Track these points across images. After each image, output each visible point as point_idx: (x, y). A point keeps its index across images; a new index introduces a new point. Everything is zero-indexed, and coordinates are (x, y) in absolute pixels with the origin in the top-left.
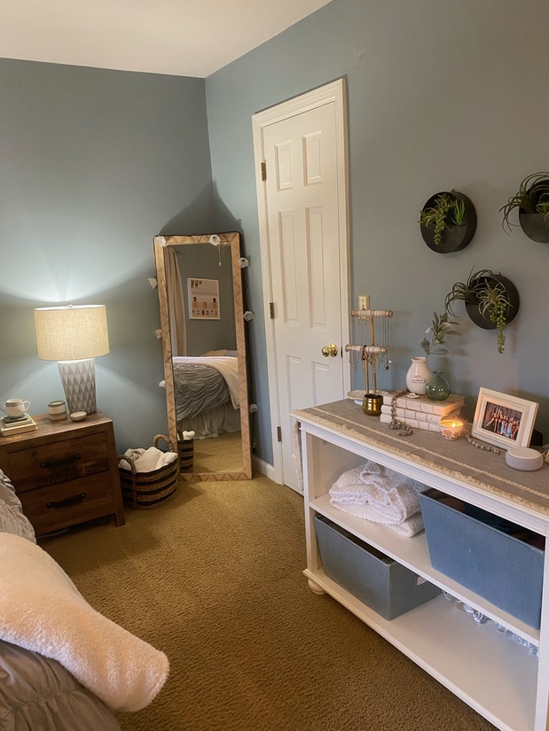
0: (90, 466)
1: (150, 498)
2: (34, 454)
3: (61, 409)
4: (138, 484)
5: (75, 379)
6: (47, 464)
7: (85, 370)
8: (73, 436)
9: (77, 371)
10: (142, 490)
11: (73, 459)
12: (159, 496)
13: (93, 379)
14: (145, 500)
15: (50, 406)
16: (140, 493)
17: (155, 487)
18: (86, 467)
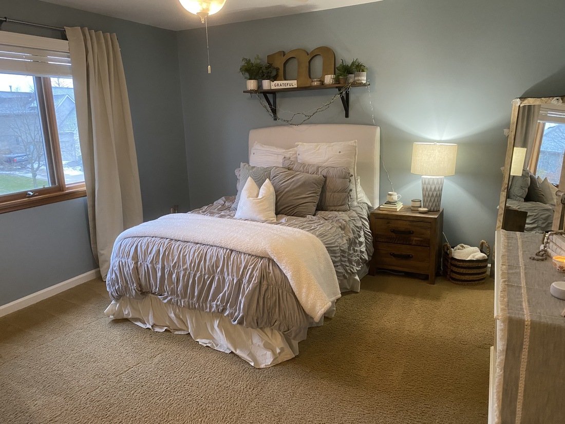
0: (418, 240)
1: (458, 277)
2: (388, 223)
3: (418, 204)
4: (452, 265)
5: (431, 188)
6: (393, 231)
7: (438, 183)
8: (411, 219)
9: (433, 183)
10: (454, 270)
11: (410, 233)
12: (464, 278)
13: (442, 190)
14: (454, 277)
15: (412, 201)
16: (452, 271)
17: (462, 271)
18: (416, 240)
